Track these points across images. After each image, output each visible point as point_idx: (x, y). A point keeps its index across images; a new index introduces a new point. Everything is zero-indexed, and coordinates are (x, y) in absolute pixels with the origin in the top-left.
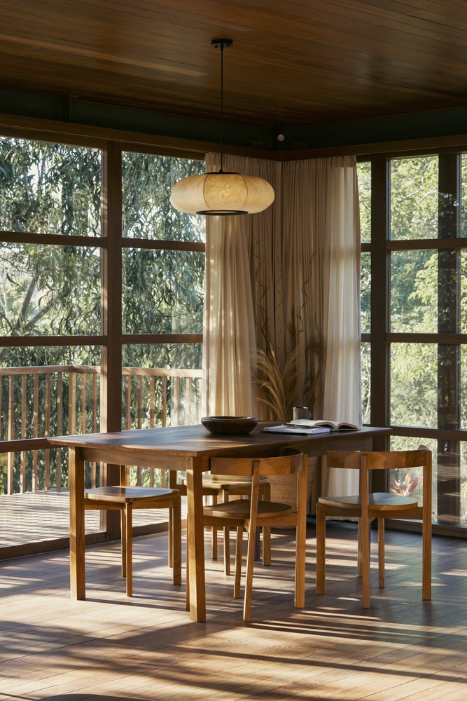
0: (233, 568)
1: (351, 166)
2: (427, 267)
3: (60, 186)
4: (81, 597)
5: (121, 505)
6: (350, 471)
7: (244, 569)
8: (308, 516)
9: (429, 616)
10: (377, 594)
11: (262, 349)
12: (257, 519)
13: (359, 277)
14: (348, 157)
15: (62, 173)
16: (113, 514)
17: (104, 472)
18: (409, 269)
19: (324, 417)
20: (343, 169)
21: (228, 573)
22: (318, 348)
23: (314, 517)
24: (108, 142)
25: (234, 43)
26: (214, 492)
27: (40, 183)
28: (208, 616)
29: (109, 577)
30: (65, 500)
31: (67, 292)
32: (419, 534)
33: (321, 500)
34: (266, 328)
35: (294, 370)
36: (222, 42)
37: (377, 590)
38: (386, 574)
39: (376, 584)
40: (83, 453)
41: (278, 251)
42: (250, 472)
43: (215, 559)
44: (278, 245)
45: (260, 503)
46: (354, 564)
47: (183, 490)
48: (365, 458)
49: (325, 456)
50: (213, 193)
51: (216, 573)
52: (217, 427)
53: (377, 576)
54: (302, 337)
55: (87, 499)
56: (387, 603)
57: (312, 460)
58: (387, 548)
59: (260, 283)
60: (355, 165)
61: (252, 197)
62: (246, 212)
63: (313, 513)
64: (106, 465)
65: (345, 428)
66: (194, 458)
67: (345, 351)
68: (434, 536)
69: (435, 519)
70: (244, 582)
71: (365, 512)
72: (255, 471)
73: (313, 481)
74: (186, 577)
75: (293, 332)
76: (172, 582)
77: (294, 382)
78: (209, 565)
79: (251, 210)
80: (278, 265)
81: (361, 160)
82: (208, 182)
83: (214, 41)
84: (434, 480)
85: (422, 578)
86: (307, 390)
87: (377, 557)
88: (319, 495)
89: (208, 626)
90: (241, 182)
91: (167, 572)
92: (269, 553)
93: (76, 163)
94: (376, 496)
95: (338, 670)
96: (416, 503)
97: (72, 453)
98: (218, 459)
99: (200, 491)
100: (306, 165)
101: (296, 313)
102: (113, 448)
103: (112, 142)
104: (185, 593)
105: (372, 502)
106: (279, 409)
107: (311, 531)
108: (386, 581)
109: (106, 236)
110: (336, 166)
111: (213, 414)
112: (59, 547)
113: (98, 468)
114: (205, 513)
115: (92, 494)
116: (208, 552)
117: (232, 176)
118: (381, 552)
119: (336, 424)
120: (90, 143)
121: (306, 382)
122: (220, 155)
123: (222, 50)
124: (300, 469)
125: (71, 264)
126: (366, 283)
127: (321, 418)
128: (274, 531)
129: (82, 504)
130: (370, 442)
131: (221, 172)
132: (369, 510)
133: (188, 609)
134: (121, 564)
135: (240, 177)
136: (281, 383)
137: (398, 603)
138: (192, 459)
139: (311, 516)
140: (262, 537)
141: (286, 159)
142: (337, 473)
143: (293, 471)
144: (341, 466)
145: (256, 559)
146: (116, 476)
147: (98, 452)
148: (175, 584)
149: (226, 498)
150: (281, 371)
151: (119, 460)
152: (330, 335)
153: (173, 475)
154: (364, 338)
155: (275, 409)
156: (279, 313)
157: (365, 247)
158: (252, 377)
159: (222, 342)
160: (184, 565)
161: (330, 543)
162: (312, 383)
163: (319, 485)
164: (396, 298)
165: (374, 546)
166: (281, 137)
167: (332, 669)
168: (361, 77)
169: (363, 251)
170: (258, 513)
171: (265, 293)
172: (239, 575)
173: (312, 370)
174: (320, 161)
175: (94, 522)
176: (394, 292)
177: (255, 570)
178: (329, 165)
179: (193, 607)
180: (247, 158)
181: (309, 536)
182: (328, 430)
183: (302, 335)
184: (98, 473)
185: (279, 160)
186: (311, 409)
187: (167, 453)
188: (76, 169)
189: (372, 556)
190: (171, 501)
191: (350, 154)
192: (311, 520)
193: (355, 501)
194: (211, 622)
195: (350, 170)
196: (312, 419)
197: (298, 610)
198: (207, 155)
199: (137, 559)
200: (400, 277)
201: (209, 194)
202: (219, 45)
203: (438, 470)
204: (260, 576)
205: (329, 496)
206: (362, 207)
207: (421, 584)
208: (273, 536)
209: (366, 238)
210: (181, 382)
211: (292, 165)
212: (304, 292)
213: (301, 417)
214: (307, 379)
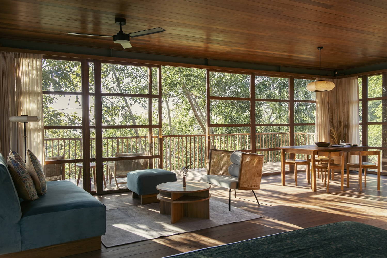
0: (324, 180)
1: (356, 79)
2: (379, 107)
3: (278, 89)
4: (284, 185)
5: (294, 163)
6: (356, 156)
7: (327, 181)
8: (344, 169)
9: (379, 193)
10: (364, 188)
11: (331, 126)
12: (330, 167)
13: (359, 112)
14: (355, 77)
15: (279, 87)
16: (292, 166)
17: (290, 156)
18: (373, 109)
19: (349, 143)
20: (354, 80)
21: (322, 181)
22: (347, 126)
23: (346, 170)
24: (290, 76)
25: (323, 48)
26: (318, 161)
27: (273, 89)
28: (317, 191)
29: (291, 181)
30: (280, 164)
31: (280, 115)
32: (377, 174)
33: (348, 163)
34: (333, 122)
35: (340, 132)
36: (320, 48)
37: (364, 187)
38: (366, 184)
39: (364, 186)
40: (284, 150)
41: (336, 102)
42: (328, 155)
43: (319, 178)
44: (336, 100)
45: (331, 164)
46: (358, 181)
47: (310, 161)
48: (361, 153)
49: (349, 153)
50: (318, 86)
51: (319, 181)
52: (319, 145)
53: (364, 184)
54: (342, 124)
55: (286, 162)
56: (367, 190)
57: (345, 153)
58: (367, 177)
59: (331, 110)
60: (358, 79)
61: (328, 86)
62: (327, 90)
63: (346, 169)
64: (290, 153)
65: (355, 145)
66: (313, 151)
67: (355, 127)
68: (381, 175)
69: (381, 171)
70: (327, 183)
71: (361, 167)
72: (330, 155)
73: (345, 160)
74: (311, 182)
75: (340, 122)
76: (307, 183)
77: (340, 135)
78: (317, 179)
79: (328, 90)
80: (336, 105)
81: (359, 77)
82: (317, 83)
83: (318, 48)
84: (381, 162)
85: (377, 185)
86: (344, 137)
87: (364, 179)
88: (348, 162)
89: (317, 193)
90: (326, 83)
91: (306, 180)
92: (333, 177)
93: (282, 84)
94: (364, 163)
95: (353, 205)
96: (376, 165)
97: (282, 150)
98: (320, 152)
99: (315, 161)
100: (344, 80)
101: (341, 118)
102: (292, 149)
103: (291, 76)
104: (311, 186)
105: (363, 164)
106: (336, 141)
107: (345, 172)
108: (367, 185)
109: (290, 99)
110: (352, 79)
111: (318, 142)
112: (279, 174)
113: (288, 155)
114: (316, 165)
115: (287, 161)
116: (317, 176)
117: (323, 81)
118: (365, 178)
119: (352, 144)
120: (285, 77)
121: (343, 135)
122: (320, 78)
123: (320, 50)
124: (342, 155)
125: (281, 108)
126: (361, 114)
127: (348, 143)
128: (335, 172)
129: (284, 163)
130: (362, 149)
131: (320, 80)
132: (362, 166)
133: (312, 189)
134: (294, 178)
135: (325, 81)
136: (337, 135)
137: (370, 190)
138: (313, 152)
139: (345, 169)
140: (331, 174)
141: (338, 78)
142: (353, 156)
143: (340, 155)
144: (354, 154)
145: (330, 178)
146: (293, 156)
147: (288, 150)
148: (308, 183)
149: (322, 163)
150: (337, 132)
151: (294, 152)
152: (350, 123)
153: (308, 156)
154: (360, 124)
155: (335, 141)
156: (336, 118)
157: (360, 100)
158: (329, 134)
159: (320, 125)
160: (310, 179)
161: (350, 176)
162: (345, 135)
163: (347, 159)
164: (369, 117)
165: (363, 177)
166: (336, 73)
167: (351, 204)
168: (359, 55)
169: (360, 101)
170: (331, 166)
171: (332, 113)
172: (325, 182)
173: (345, 132)
174: (347, 78)
175: (287, 169)
176: (369, 116)
177: (330, 181)
178: (350, 79)
179: (313, 188)
180: (327, 79)
181: (345, 174)
182: (350, 146)
183: (342, 123)
184: (288, 156)
185: (336, 79)
186: (345, 141)
187: (306, 150)
188: (282, 85)
189: (362, 179)
190: (307, 163)
191: (356, 76)
192: (345, 170)
193: (358, 164)
194: (318, 192)
195: (356, 80)
196: (345, 143)
197: (342, 190)
198: (316, 78)
199: (298, 177)
200: (370, 111)
201: (317, 86)
202: (319, 48)
203: (382, 160)
204: (331, 182)
205: (350, 162)
206: (360, 92)
207: (377, 186)
208: (334, 174)
209: (361, 98)
210: (309, 136)
211: (339, 80)
212: (343, 112)
213: (342, 143)
214: (344, 135)
